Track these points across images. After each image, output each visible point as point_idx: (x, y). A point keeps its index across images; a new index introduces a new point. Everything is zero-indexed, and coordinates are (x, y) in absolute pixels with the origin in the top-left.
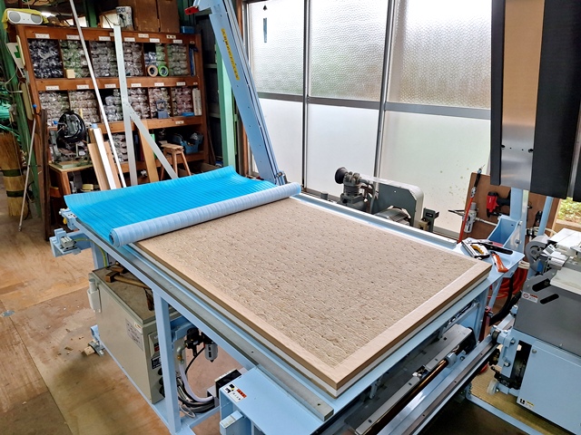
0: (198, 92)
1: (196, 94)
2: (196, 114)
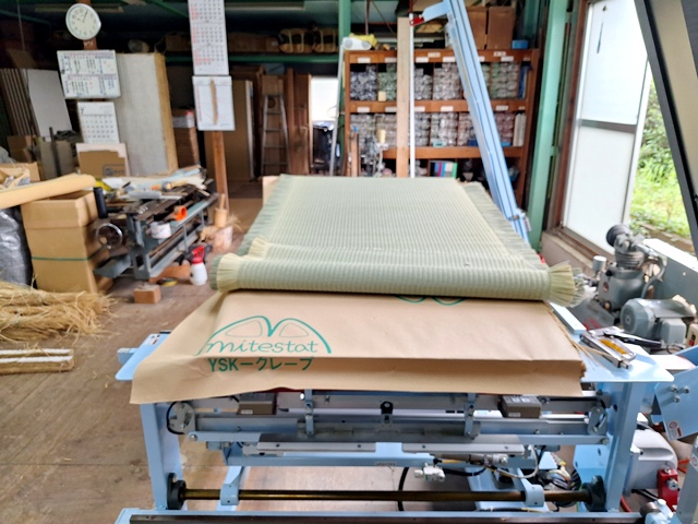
0: (523, 118)
1: (520, 120)
2: (515, 144)
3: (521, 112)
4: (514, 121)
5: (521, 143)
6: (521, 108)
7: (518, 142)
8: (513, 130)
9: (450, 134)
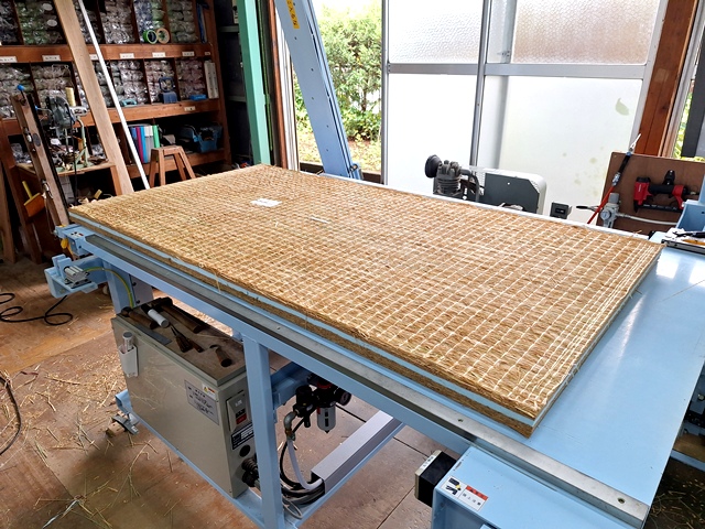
0: (212, 65)
1: (209, 68)
2: (210, 97)
3: (208, 58)
4: (202, 68)
5: (216, 95)
6: (207, 53)
7: (213, 94)
8: (203, 80)
9: (137, 90)
